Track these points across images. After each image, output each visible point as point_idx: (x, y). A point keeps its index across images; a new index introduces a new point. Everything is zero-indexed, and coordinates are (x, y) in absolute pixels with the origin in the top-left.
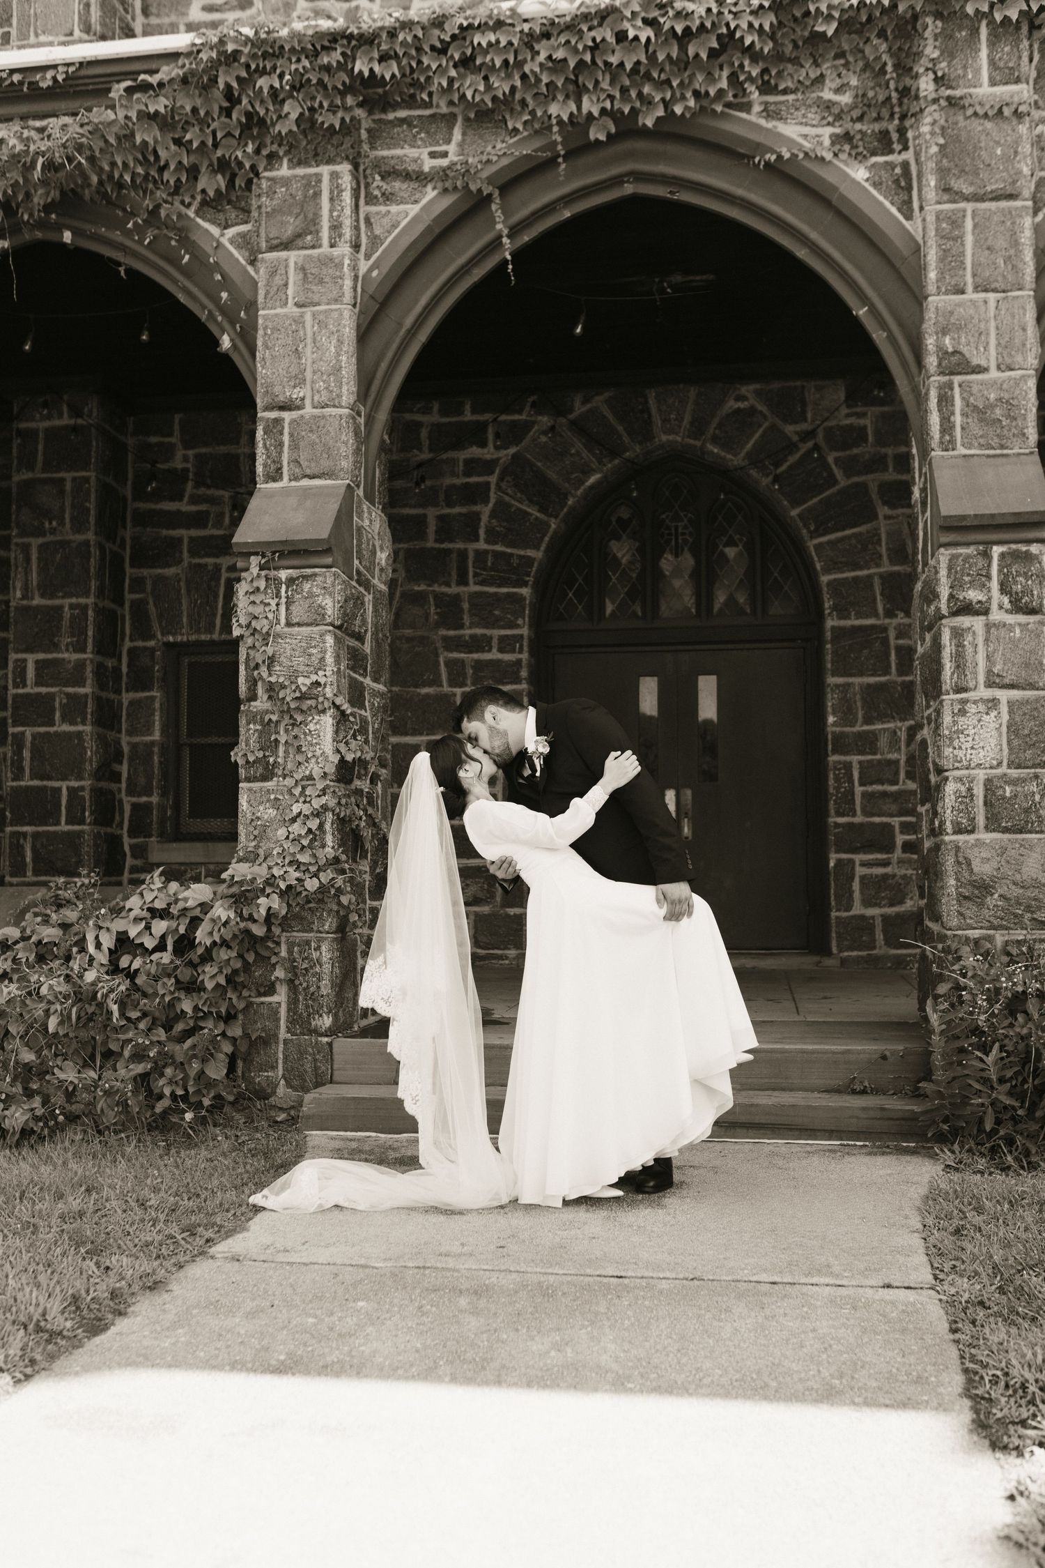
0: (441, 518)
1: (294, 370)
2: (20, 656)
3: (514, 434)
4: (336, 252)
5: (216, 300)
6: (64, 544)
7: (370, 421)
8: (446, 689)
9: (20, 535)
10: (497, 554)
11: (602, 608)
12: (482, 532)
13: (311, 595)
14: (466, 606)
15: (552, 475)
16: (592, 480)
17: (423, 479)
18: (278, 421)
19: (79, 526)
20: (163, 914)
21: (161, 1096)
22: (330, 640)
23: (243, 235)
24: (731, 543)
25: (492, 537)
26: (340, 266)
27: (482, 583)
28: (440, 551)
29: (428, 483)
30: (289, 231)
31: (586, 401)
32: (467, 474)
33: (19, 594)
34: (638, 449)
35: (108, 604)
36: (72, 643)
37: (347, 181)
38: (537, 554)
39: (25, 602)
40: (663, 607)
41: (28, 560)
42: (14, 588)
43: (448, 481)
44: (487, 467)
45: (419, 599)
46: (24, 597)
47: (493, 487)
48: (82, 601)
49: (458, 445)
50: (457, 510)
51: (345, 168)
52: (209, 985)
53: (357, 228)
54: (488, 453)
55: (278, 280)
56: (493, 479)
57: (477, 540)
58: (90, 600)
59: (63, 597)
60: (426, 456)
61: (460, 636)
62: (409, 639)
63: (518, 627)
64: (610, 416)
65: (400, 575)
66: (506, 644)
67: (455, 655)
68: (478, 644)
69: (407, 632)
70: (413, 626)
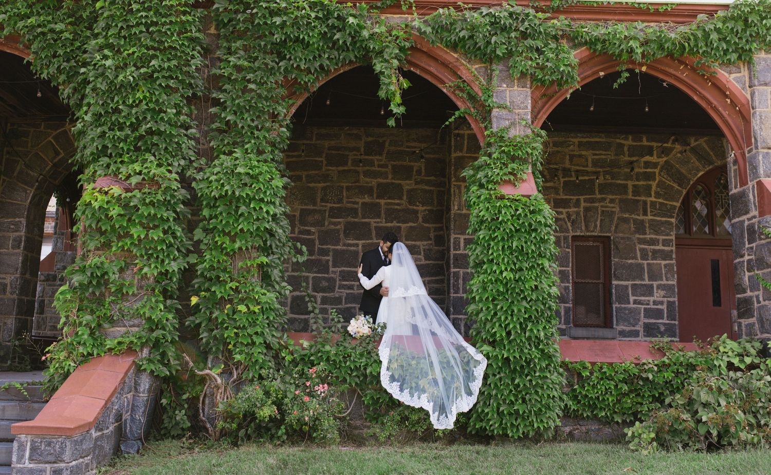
0: (634, 186)
2: (457, 236)
3: (665, 152)
8: (640, 261)
9: (456, 181)
10: (660, 203)
11: (692, 229)
12: (653, 193)
14: (647, 225)
15: (683, 171)
16: (701, 173)
25: (658, 195)
27: (654, 215)
28: (634, 200)
31: (696, 141)
32: (645, 168)
33: (456, 208)
34: (719, 163)
38: (678, 204)
39: (459, 212)
41: (460, 192)
42: (454, 205)
43: (637, 170)
44: (655, 165)
45: (626, 221)
46: (459, 209)
47: (657, 174)
49: (641, 154)
50: (641, 183)
54: (654, 159)
56: (657, 171)
57: (650, 196)
60: (627, 158)
61: (645, 238)
62: (622, 238)
63: (671, 235)
64: (707, 149)
65: (617, 210)
66: (666, 243)
67: (643, 246)
68: (653, 242)
69: (621, 235)
70: (623, 232)
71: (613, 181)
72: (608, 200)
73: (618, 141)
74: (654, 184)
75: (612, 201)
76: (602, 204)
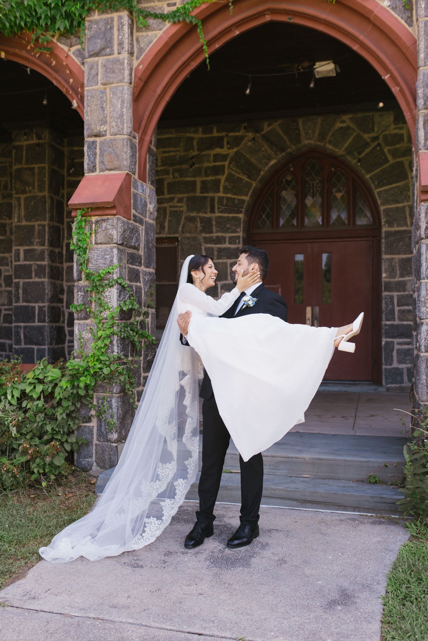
0: (203, 182)
1: (101, 117)
2: (17, 248)
3: (236, 142)
4: (121, 57)
5: (68, 82)
6: (34, 197)
7: (141, 141)
9: (17, 193)
10: (228, 199)
11: (278, 222)
12: (221, 188)
13: (106, 229)
14: (214, 223)
15: (254, 161)
16: (272, 162)
17: (193, 164)
18: (94, 142)
19: (41, 188)
20: (41, 381)
21: (33, 473)
22: (115, 251)
23: (79, 50)
24: (339, 191)
25: (226, 190)
26: (122, 64)
27: (221, 212)
28: (202, 197)
29: (196, 166)
30: (98, 48)
31: (269, 125)
32: (215, 161)
33: (16, 220)
34: (294, 147)
35: (56, 224)
36: (39, 242)
37: (126, 20)
38: (246, 198)
39: (19, 224)
40: (306, 221)
41: (20, 205)
42: (14, 217)
43: (206, 165)
44: (224, 157)
45: (192, 220)
46: (19, 221)
47: (226, 167)
48: (43, 223)
49: (210, 147)
50: (210, 178)
51: (125, 14)
52: (59, 418)
53: (132, 44)
54: (224, 151)
55: (93, 72)
56: (226, 163)
57: (219, 191)
58: (46, 223)
59: (35, 221)
60: (196, 153)
61: (211, 237)
62: (188, 238)
63: (237, 232)
64: (281, 132)
65: (184, 209)
66: (232, 240)
67: (209, 245)
68: (220, 240)
69: (188, 235)
70: (190, 232)
71: (182, 179)
72: (176, 200)
73: (188, 135)
74: (223, 178)
75: (180, 200)
76: (171, 204)
